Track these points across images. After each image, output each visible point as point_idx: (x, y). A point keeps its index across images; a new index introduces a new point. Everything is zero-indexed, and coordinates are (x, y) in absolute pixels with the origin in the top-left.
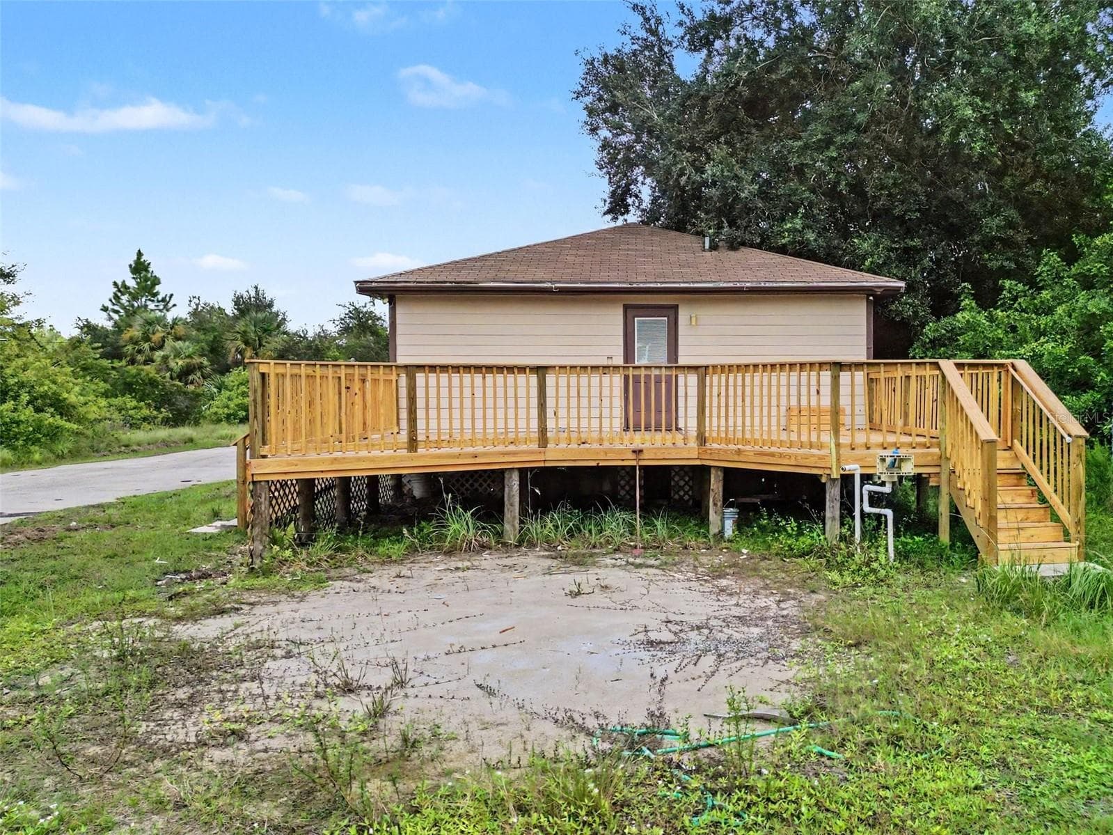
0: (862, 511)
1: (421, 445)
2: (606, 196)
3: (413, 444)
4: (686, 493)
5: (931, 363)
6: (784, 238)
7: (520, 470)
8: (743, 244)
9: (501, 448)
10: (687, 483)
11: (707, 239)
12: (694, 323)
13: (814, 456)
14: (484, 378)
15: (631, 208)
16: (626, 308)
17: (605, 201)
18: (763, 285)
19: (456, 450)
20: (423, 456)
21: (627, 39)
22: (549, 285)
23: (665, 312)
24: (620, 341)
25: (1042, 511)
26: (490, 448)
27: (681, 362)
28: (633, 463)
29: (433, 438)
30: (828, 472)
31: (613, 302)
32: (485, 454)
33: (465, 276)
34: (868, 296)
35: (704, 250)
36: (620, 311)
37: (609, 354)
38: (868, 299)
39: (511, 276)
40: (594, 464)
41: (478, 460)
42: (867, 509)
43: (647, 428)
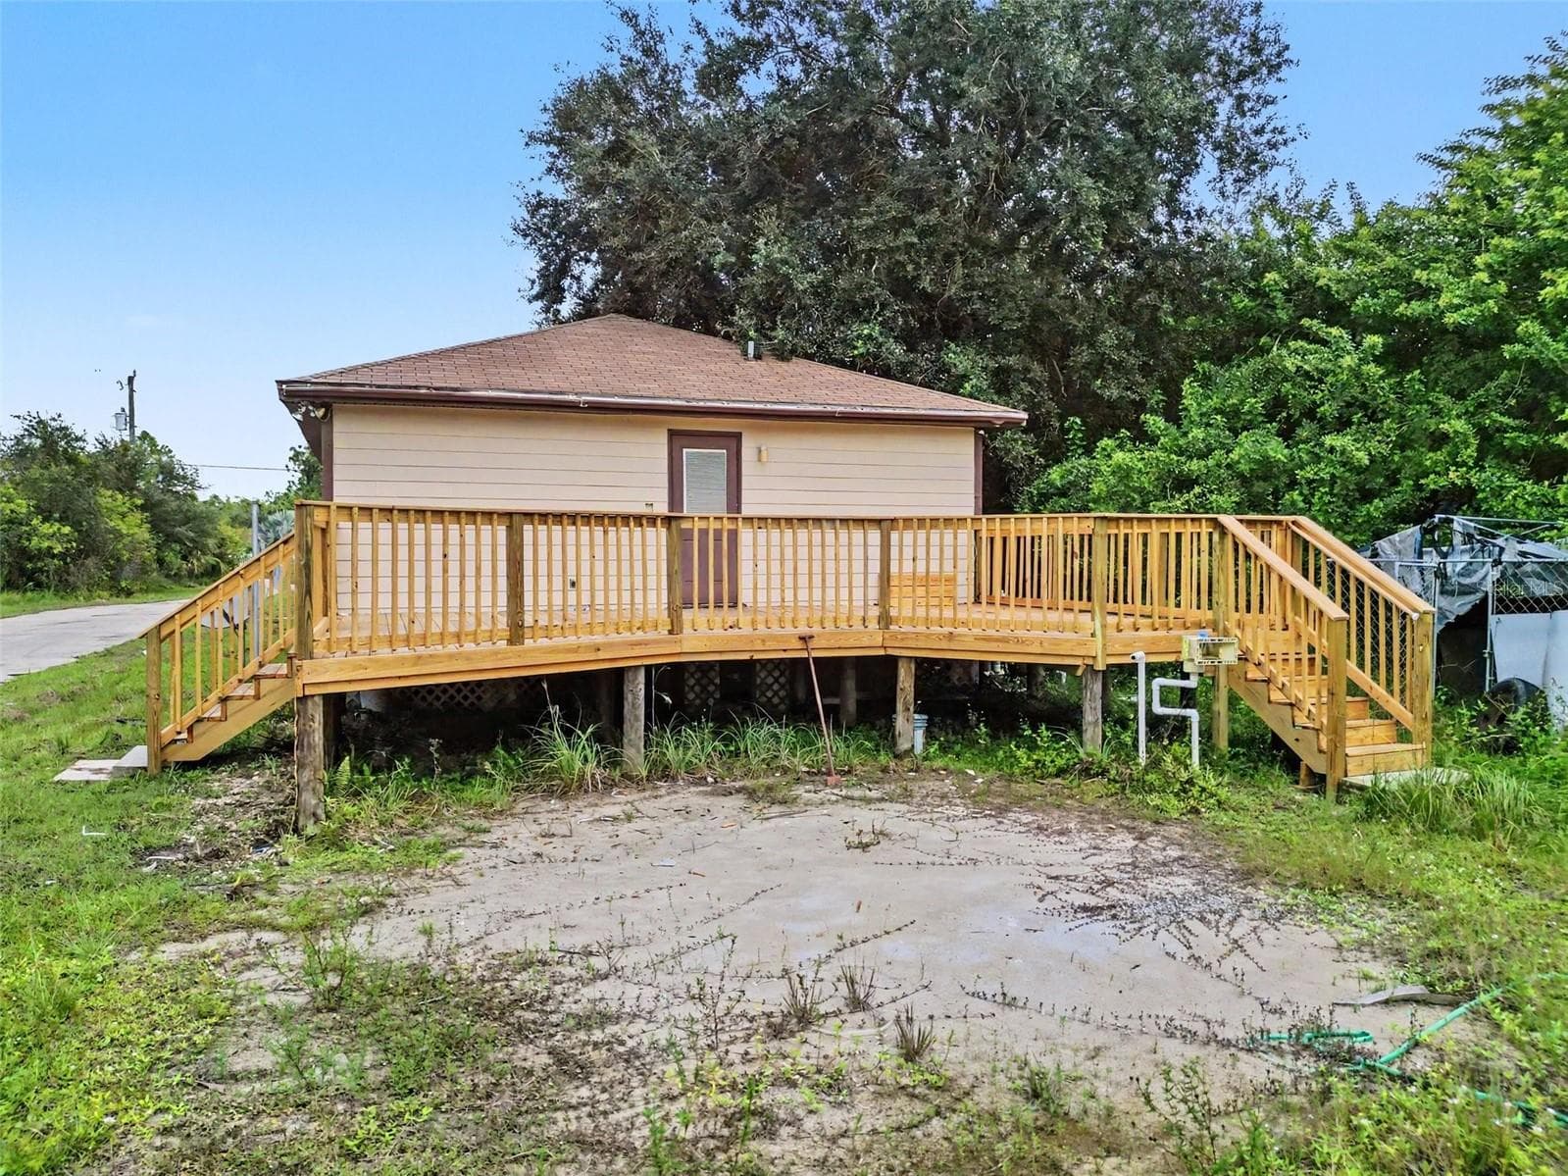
0: (1149, 711)
1: (528, 633)
2: (534, 275)
3: (516, 632)
4: (776, 693)
5: (1207, 519)
6: (855, 348)
7: (648, 668)
8: (793, 352)
9: (626, 636)
10: (776, 680)
11: (751, 344)
12: (764, 459)
13: (1067, 641)
14: (605, 532)
15: (566, 294)
16: (673, 434)
17: (533, 282)
18: (859, 410)
19: (572, 640)
20: (534, 650)
21: (615, 59)
22: (572, 398)
23: (722, 441)
24: (663, 480)
25: (1361, 705)
26: (614, 637)
27: (746, 511)
28: (804, 655)
29: (543, 621)
30: (1090, 662)
31: (657, 425)
32: (611, 645)
33: (444, 379)
34: (977, 429)
35: (747, 360)
36: (664, 439)
37: (649, 500)
38: (976, 434)
39: (508, 381)
40: (746, 656)
41: (602, 655)
42: (1158, 709)
43: (718, 605)
